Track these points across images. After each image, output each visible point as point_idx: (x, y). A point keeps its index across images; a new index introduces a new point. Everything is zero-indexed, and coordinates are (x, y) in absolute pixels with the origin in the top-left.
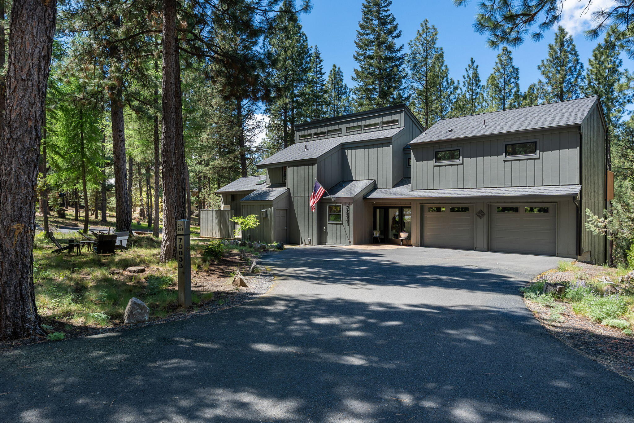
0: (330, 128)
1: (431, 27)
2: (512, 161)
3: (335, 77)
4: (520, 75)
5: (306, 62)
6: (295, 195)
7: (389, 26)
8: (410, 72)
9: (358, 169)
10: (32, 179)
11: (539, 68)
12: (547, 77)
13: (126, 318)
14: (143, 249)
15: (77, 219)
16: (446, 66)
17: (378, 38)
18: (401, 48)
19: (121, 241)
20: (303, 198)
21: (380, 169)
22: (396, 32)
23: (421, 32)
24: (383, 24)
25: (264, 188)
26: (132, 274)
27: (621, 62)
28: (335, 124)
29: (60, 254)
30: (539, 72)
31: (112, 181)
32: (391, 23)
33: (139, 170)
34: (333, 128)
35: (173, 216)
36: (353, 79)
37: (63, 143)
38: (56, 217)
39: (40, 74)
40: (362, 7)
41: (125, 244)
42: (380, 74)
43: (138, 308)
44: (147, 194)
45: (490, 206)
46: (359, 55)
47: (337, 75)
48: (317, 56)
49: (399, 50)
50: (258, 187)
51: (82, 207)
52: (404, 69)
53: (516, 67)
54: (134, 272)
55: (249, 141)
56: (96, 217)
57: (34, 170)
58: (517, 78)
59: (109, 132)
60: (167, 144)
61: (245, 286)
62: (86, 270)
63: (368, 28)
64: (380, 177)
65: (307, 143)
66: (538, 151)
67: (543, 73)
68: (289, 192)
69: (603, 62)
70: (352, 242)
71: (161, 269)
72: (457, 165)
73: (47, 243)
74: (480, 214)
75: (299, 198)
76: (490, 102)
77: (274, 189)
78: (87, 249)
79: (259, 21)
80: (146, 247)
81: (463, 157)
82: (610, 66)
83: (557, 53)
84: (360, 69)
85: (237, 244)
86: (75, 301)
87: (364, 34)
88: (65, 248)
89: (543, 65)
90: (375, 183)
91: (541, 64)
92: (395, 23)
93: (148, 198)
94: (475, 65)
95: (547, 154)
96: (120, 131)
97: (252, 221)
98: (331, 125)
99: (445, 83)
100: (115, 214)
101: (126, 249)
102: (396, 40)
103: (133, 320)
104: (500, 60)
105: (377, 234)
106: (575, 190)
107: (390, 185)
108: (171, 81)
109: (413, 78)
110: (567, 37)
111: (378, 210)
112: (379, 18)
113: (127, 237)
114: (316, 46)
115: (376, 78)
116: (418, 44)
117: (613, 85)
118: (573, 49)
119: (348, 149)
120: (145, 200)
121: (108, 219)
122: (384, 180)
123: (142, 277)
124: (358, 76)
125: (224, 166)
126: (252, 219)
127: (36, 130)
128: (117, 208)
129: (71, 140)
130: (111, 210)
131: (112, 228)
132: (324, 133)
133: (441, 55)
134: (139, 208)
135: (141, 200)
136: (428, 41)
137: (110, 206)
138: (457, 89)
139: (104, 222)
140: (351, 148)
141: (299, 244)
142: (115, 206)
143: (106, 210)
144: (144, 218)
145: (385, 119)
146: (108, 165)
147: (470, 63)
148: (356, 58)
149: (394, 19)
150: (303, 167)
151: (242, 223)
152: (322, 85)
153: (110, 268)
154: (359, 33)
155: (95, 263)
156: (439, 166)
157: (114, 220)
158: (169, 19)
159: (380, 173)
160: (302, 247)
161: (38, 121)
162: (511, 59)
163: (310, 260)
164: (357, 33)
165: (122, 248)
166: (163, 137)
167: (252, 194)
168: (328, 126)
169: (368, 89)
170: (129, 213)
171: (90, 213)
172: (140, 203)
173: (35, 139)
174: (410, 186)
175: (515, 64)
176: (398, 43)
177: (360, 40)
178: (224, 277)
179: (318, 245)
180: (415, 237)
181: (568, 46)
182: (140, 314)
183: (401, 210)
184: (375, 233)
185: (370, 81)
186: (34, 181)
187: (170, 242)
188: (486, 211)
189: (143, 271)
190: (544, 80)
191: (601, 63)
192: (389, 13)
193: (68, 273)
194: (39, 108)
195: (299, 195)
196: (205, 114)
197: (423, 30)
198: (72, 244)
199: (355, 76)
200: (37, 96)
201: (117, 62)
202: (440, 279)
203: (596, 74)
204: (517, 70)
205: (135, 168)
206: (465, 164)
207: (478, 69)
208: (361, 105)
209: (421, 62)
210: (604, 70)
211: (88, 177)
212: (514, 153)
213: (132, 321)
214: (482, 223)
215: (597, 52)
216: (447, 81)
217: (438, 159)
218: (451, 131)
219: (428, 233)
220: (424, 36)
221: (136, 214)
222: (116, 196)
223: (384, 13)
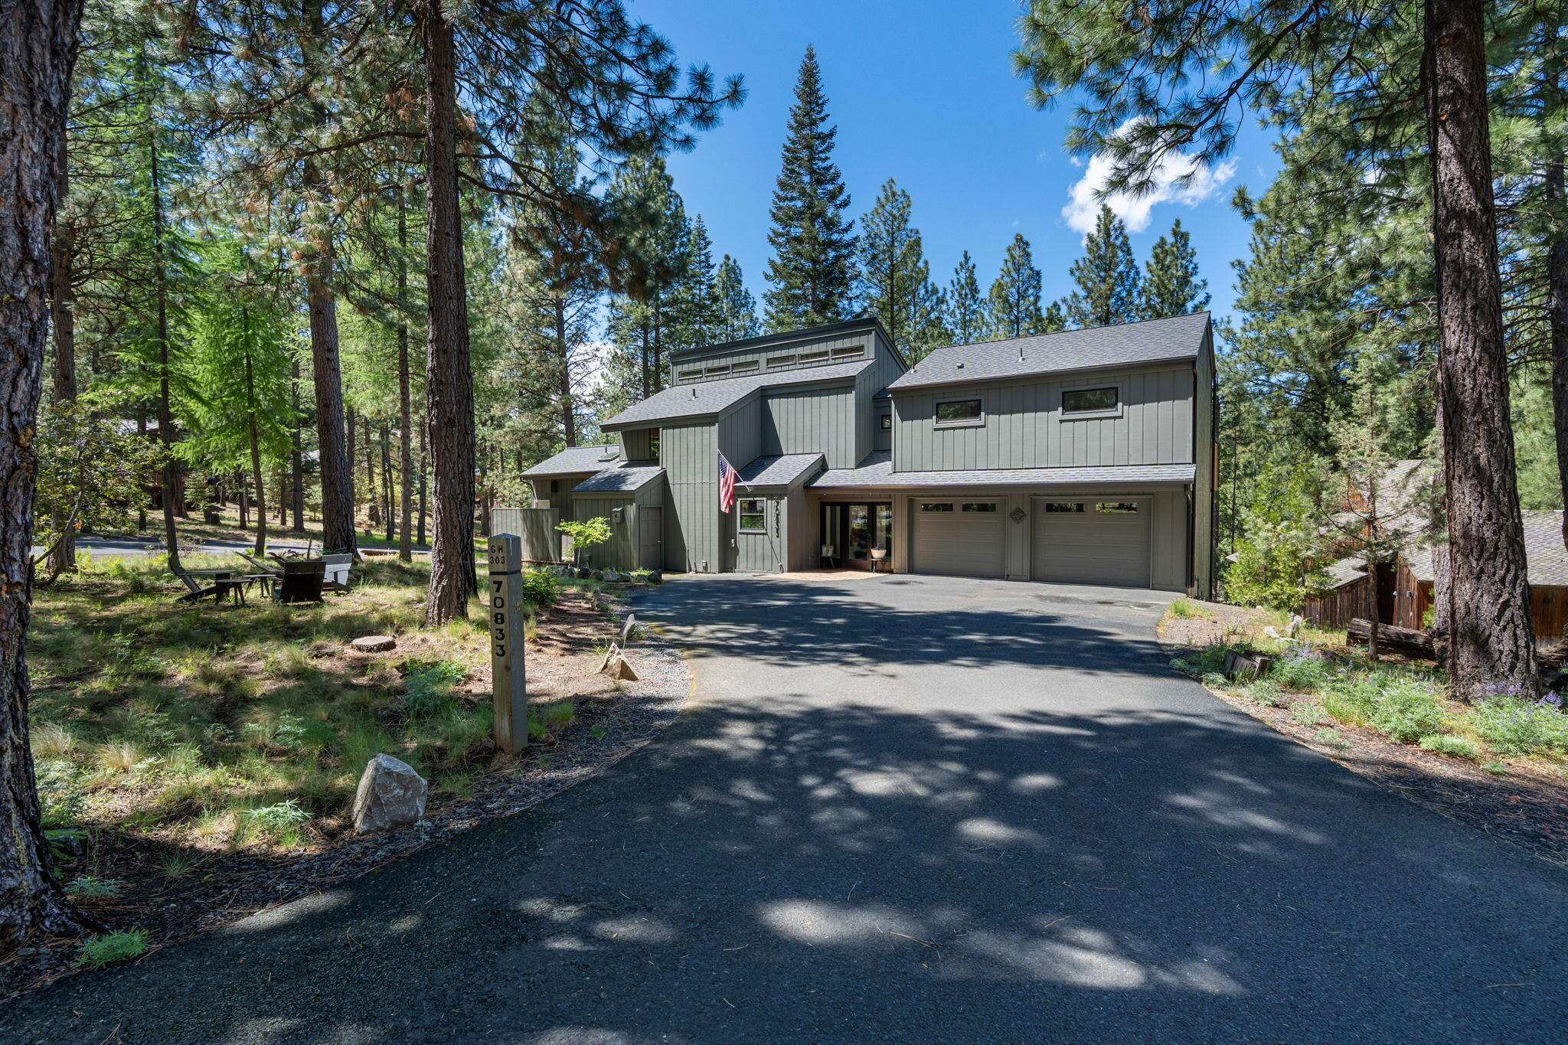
0: (736, 360)
1: (899, 192)
2: (1074, 421)
3: (728, 276)
4: (1043, 284)
5: (682, 244)
6: (677, 481)
7: (830, 187)
8: (865, 270)
9: (791, 435)
10: (8, 404)
11: (1072, 273)
12: (1086, 288)
13: (361, 816)
14: (383, 589)
15: (243, 526)
16: (926, 263)
17: (810, 207)
18: (850, 226)
19: (336, 574)
20: (691, 487)
21: (833, 433)
22: (842, 198)
23: (883, 200)
24: (820, 182)
25: (615, 468)
26: (365, 654)
27: (1195, 268)
28: (746, 353)
29: (197, 605)
30: (1072, 279)
31: (315, 455)
32: (833, 180)
33: (367, 434)
34: (742, 359)
35: (456, 523)
36: (767, 277)
37: (208, 376)
38: (201, 523)
39: (33, 35)
40: (782, 150)
41: (343, 579)
42: (815, 269)
43: (395, 784)
44: (385, 480)
45: (1033, 503)
46: (778, 235)
47: (733, 274)
48: (701, 235)
49: (846, 230)
50: (603, 466)
51: (252, 503)
52: (854, 265)
53: (1036, 268)
54: (370, 650)
55: (579, 383)
56: (284, 522)
57: (18, 373)
58: (1038, 288)
59: (306, 356)
60: (439, 366)
61: (632, 677)
62: (251, 648)
63: (793, 188)
64: (833, 448)
65: (695, 386)
66: (1120, 405)
67: (1079, 281)
68: (664, 475)
69: (1169, 267)
70: (786, 567)
71: (432, 638)
72: (976, 427)
73: (169, 581)
74: (1017, 515)
75: (684, 487)
76: (994, 328)
77: (635, 469)
78: (259, 592)
79: (633, 121)
80: (389, 585)
81: (987, 413)
82: (1180, 273)
83: (1099, 248)
84: (778, 261)
85: (571, 574)
86: (209, 759)
87: (785, 199)
88: (209, 592)
89: (1079, 268)
90: (823, 459)
91: (1074, 266)
92: (840, 181)
93: (385, 485)
94: (970, 264)
95: (1135, 410)
96: (330, 350)
97: (597, 529)
98: (739, 354)
99: (922, 292)
100: (321, 517)
101: (347, 589)
102: (842, 212)
103: (382, 819)
104: (1012, 256)
105: (828, 551)
106: (1187, 473)
107: (852, 463)
108: (448, 230)
109: (869, 280)
110: (1116, 222)
111: (828, 508)
112: (812, 172)
113: (348, 566)
114: (699, 217)
115: (808, 276)
116: (877, 220)
117: (1183, 305)
118: (1125, 243)
119: (773, 397)
120: (380, 490)
121: (307, 526)
122: (841, 454)
123: (389, 661)
124: (776, 270)
125: (533, 428)
126: (597, 525)
127: (24, 234)
128: (325, 504)
129: (225, 370)
130: (313, 508)
131: (314, 542)
132: (726, 368)
133: (918, 243)
134: (367, 506)
135: (371, 491)
136: (894, 217)
137: (311, 502)
138: (942, 302)
139: (299, 531)
140: (780, 396)
141: (684, 572)
142: (320, 501)
143: (303, 509)
144: (378, 523)
145: (839, 344)
146: (305, 423)
147: (962, 259)
148: (773, 242)
149: (838, 175)
150: (691, 429)
151: (579, 534)
152: (711, 287)
153: (310, 641)
154: (778, 197)
155: (275, 630)
156: (944, 429)
157: (319, 527)
158: (441, 94)
159: (833, 441)
160: (689, 576)
161: (29, 205)
162: (1028, 255)
163: (725, 607)
164: (773, 197)
165: (335, 587)
166: (430, 350)
167: (593, 480)
168: (732, 355)
169: (795, 296)
170: (349, 516)
171: (269, 516)
172: (369, 496)
173: (21, 267)
174: (888, 465)
175: (1036, 264)
176: (846, 216)
177: (780, 208)
178: (573, 652)
179: (721, 571)
180: (899, 557)
181: (1117, 238)
182: (402, 801)
183: (872, 508)
184: (824, 549)
185: (798, 282)
186: (18, 414)
187: (450, 579)
188: (1027, 511)
189: (390, 646)
190: (1082, 293)
191: (1165, 269)
192: (828, 163)
193: (203, 657)
194: (34, 156)
195: (684, 480)
196: (498, 331)
197: (887, 197)
198: (225, 582)
199: (770, 272)
200: (21, 111)
201: (321, 199)
202: (996, 644)
203: (1158, 287)
204: (1038, 273)
205: (359, 430)
206: (990, 425)
207: (976, 271)
208: (781, 323)
209: (884, 252)
210: (1170, 280)
211: (262, 445)
212: (1077, 408)
213: (379, 823)
214: (1019, 532)
215: (1159, 250)
216: (925, 287)
217: (939, 418)
218: (961, 367)
219: (920, 548)
220: (888, 208)
221: (362, 515)
222: (323, 481)
223: (820, 164)
